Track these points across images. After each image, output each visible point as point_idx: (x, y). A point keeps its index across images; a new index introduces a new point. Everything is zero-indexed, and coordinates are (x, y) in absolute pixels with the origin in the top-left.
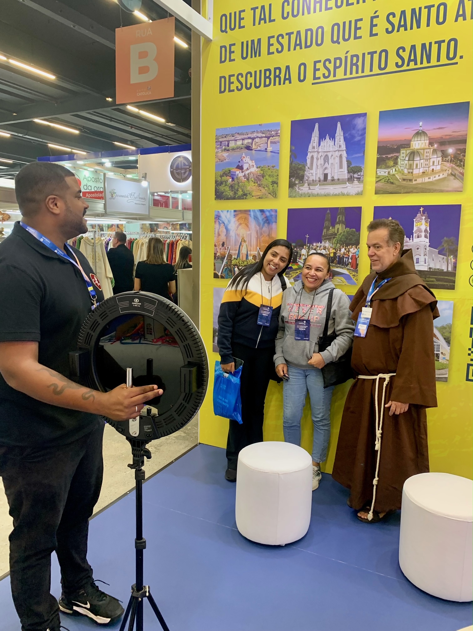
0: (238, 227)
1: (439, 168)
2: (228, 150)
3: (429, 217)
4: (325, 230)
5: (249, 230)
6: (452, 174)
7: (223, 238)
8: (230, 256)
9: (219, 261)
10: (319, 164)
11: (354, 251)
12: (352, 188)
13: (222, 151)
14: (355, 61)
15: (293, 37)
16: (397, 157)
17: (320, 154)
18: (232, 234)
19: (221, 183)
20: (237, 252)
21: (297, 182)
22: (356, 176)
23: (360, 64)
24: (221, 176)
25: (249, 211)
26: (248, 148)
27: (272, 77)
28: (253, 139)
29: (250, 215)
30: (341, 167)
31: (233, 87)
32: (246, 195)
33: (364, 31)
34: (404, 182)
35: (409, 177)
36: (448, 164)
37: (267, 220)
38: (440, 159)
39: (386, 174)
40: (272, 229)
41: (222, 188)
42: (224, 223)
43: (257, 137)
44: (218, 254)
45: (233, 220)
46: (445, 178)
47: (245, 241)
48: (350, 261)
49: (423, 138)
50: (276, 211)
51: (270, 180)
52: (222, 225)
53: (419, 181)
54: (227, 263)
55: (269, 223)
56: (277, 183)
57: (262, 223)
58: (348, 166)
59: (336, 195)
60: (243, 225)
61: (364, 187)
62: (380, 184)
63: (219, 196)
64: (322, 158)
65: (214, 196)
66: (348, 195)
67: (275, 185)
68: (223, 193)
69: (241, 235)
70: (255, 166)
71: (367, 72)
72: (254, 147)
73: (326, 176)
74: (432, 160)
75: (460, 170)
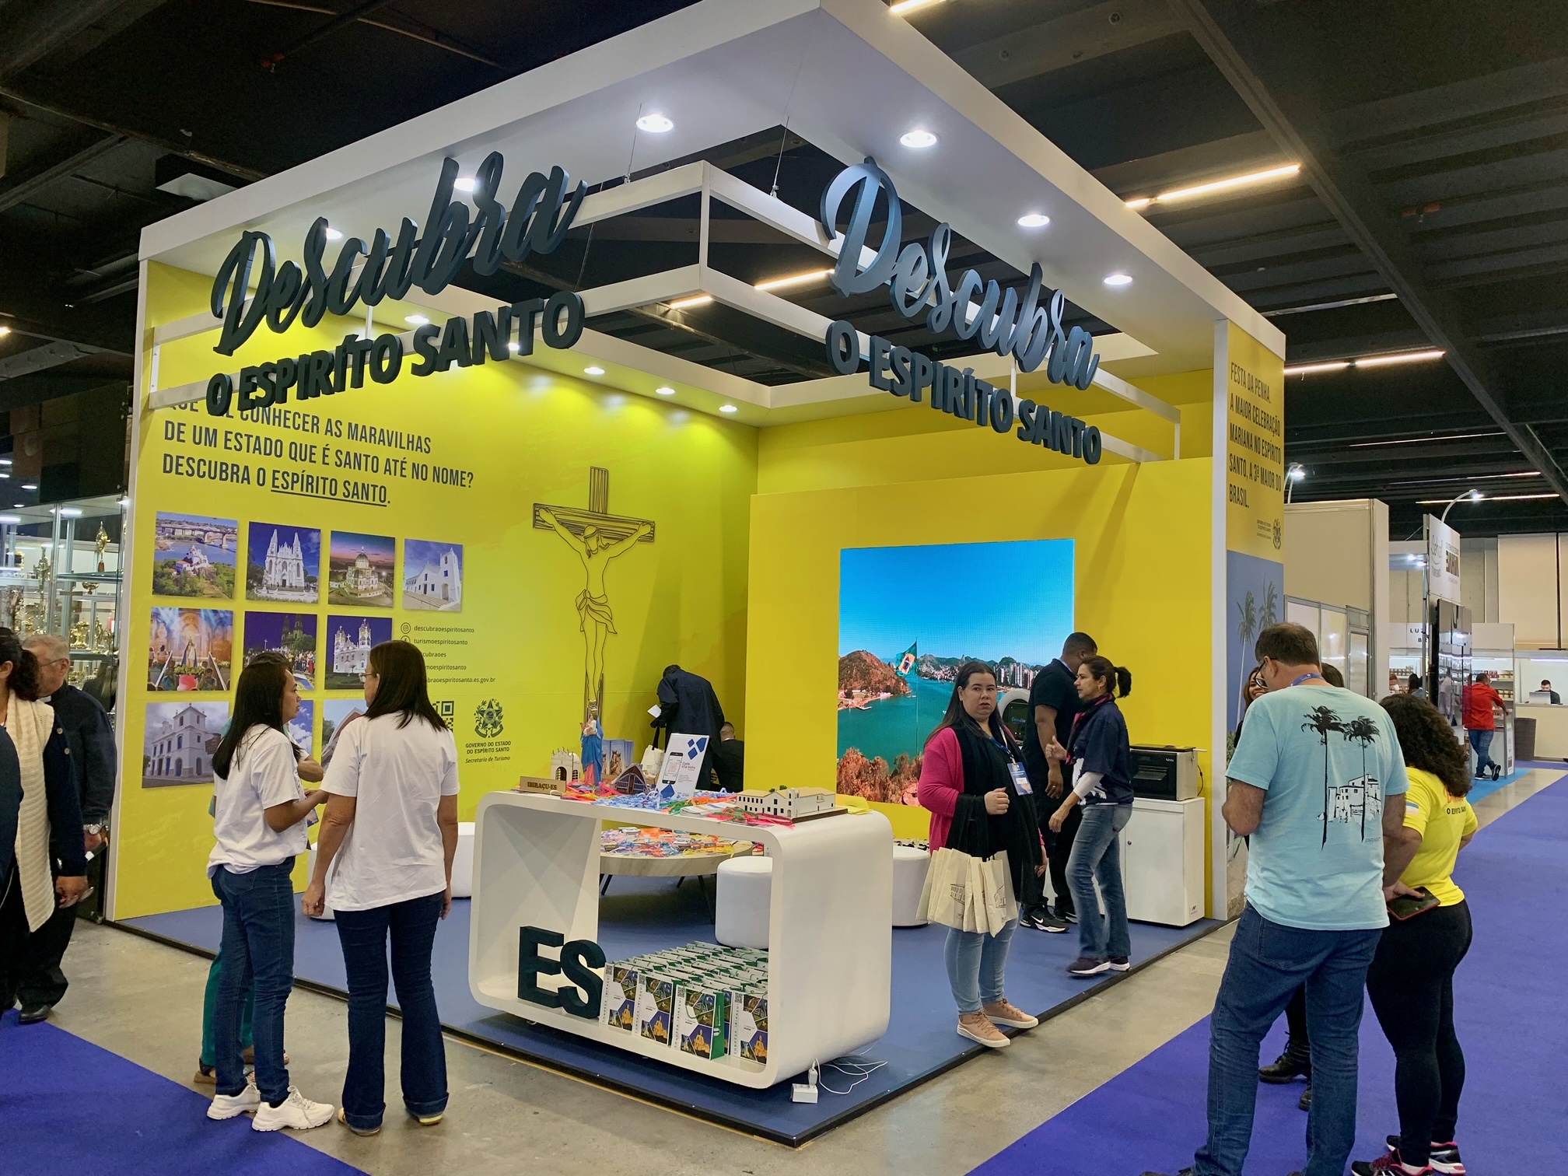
0: (183, 629)
1: (375, 586)
2: (173, 539)
3: (370, 627)
4: (283, 636)
5: (199, 632)
6: (385, 593)
7: (163, 640)
8: (172, 662)
9: (156, 669)
10: (277, 569)
11: (310, 657)
12: (309, 596)
13: (165, 538)
14: (310, 481)
15: (253, 440)
16: (346, 573)
17: (279, 560)
18: (176, 635)
19: (163, 575)
20: (182, 658)
21: (255, 584)
22: (312, 585)
23: (315, 484)
24: (162, 567)
25: (199, 610)
26: (199, 540)
27: (229, 472)
28: (206, 532)
29: (200, 615)
30: (298, 575)
31: (180, 469)
32: (195, 592)
33: (318, 457)
34: (351, 596)
35: (355, 592)
36: (383, 584)
37: (221, 622)
38: (377, 579)
39: (337, 587)
40: (227, 631)
41: (163, 581)
42: (164, 622)
43: (211, 531)
44: (154, 661)
45: (177, 619)
46: (381, 595)
47: (192, 645)
48: (308, 666)
49: (365, 560)
50: (232, 613)
51: (226, 578)
52: (162, 625)
53: (363, 595)
54: (167, 671)
55: (223, 625)
56: (233, 584)
57: (215, 624)
58: (305, 576)
59: (293, 601)
60: (191, 626)
61: (319, 596)
62: (332, 595)
63: (158, 589)
64: (281, 564)
65: (151, 590)
66: (305, 602)
67: (231, 585)
68: (164, 586)
69: (188, 637)
70: (207, 561)
71: (320, 493)
72: (206, 540)
73: (284, 581)
74: (371, 580)
75: (390, 589)
